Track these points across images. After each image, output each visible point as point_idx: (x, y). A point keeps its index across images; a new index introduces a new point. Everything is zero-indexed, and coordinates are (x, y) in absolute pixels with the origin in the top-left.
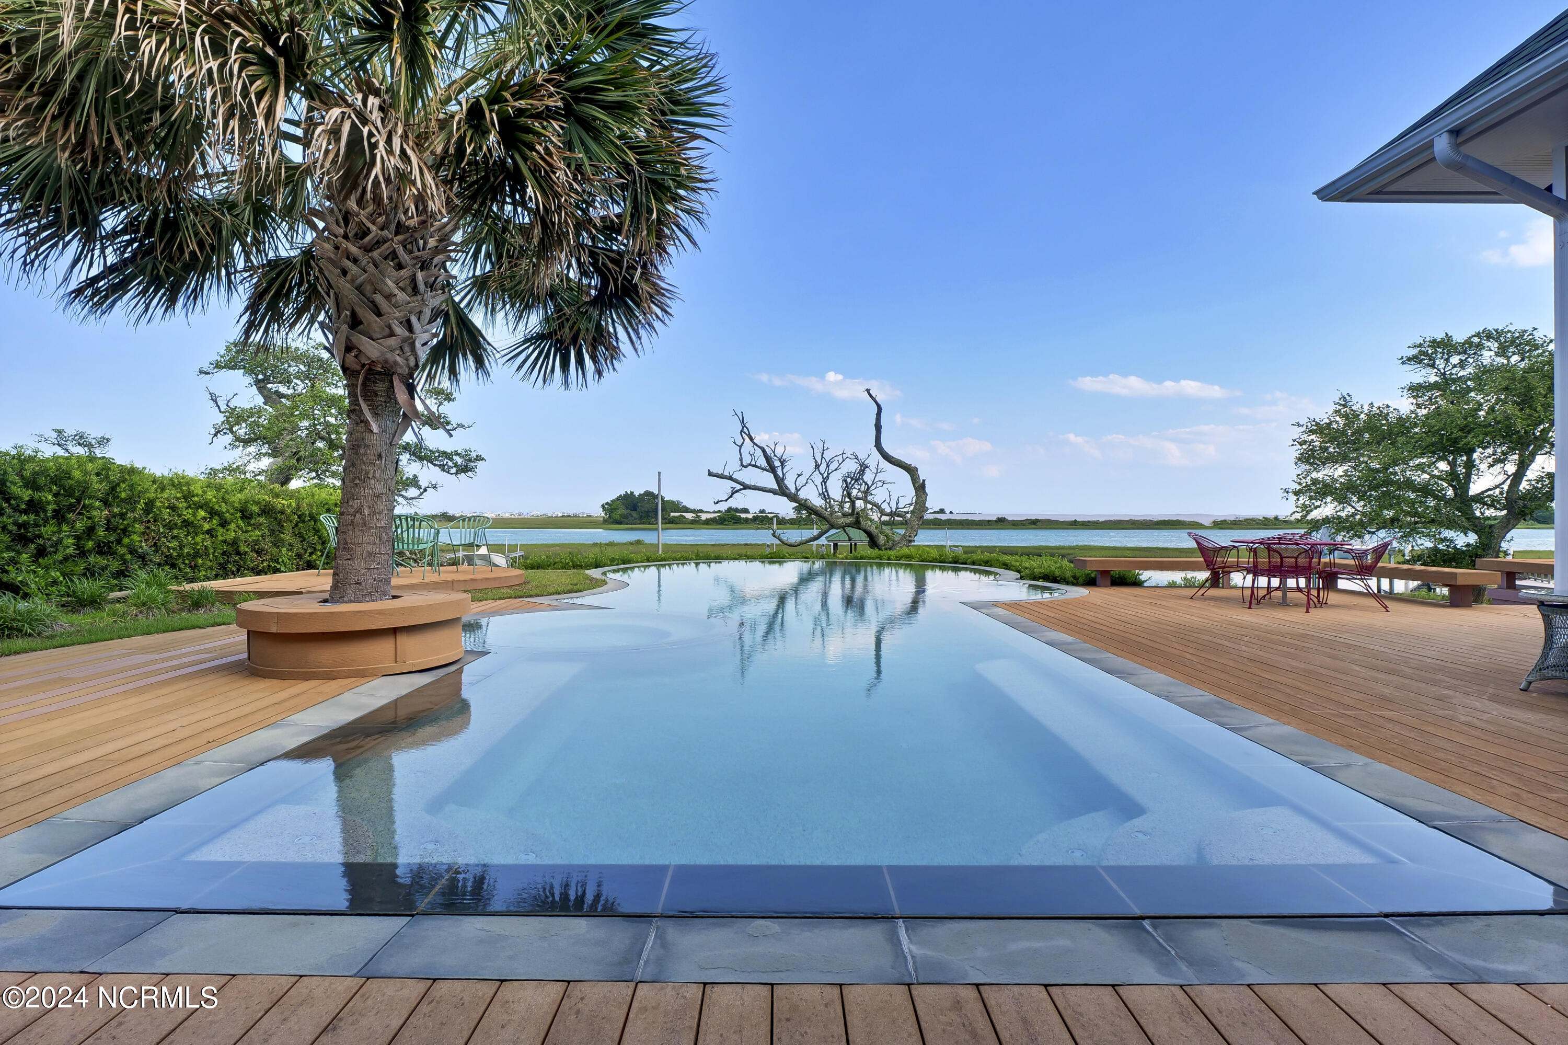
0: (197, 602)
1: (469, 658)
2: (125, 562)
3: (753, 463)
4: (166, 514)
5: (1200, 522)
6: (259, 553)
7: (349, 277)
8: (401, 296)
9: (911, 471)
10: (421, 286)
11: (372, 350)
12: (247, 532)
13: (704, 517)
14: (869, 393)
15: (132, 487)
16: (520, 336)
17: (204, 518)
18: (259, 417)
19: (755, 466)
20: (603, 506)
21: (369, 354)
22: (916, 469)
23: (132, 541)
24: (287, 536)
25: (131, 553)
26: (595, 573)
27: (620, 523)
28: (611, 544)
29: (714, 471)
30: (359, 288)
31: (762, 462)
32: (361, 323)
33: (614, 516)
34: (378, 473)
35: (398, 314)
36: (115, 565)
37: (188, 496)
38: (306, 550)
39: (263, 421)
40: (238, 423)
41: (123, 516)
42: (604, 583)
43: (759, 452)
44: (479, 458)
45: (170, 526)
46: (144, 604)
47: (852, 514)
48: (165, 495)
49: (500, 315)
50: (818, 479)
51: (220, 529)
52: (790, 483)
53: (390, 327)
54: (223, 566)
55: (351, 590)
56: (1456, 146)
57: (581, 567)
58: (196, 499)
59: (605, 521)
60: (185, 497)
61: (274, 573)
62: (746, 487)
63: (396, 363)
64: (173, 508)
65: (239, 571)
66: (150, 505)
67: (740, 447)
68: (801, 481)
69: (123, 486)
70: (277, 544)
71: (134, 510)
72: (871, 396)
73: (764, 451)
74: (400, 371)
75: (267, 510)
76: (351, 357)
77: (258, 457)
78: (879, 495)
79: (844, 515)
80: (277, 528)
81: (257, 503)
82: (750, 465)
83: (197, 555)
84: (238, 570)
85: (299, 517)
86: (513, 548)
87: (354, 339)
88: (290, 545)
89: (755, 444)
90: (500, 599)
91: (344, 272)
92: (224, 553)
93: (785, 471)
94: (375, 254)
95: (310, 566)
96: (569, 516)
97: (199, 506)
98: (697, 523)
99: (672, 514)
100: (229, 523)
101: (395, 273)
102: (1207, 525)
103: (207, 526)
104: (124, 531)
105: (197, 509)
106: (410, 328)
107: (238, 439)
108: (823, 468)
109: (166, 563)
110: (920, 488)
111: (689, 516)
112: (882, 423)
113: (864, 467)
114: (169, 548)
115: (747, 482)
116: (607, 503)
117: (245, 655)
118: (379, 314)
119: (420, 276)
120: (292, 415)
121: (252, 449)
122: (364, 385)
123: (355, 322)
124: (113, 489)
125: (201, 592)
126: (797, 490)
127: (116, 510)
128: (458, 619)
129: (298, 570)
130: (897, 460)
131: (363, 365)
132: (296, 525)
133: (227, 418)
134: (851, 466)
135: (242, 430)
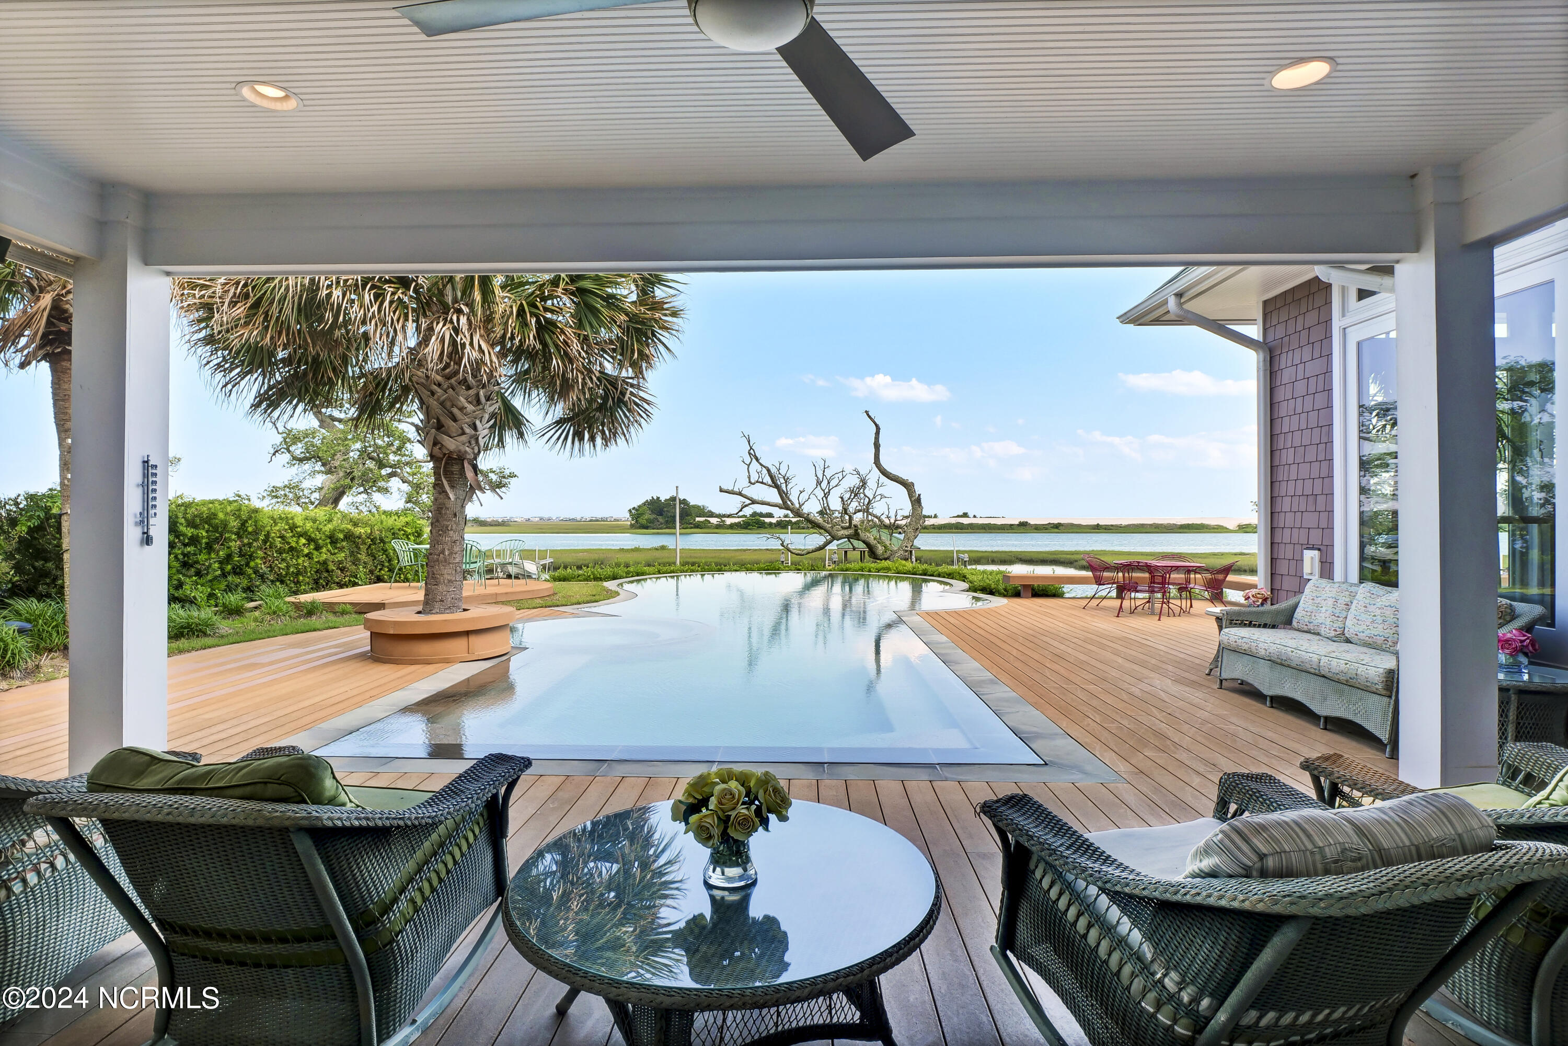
0: (310, 611)
1: (515, 651)
2: (251, 579)
3: (760, 480)
4: (278, 543)
5: (1225, 525)
6: (342, 570)
7: (436, 397)
8: (470, 407)
9: (908, 486)
10: (483, 399)
11: (451, 444)
12: (335, 554)
13: (729, 521)
14: (868, 415)
15: (256, 522)
16: (550, 419)
17: (304, 545)
18: (314, 438)
19: (762, 483)
20: (630, 511)
21: (448, 447)
22: (913, 484)
23: (257, 564)
24: (363, 557)
25: (255, 573)
26: (611, 585)
27: (647, 528)
28: (637, 550)
29: (725, 487)
30: (442, 404)
31: (767, 479)
32: (443, 426)
33: (640, 520)
34: (454, 528)
35: (467, 420)
36: (245, 583)
37: (293, 528)
38: (376, 567)
39: (317, 442)
40: (294, 443)
41: (250, 545)
42: (617, 594)
43: (765, 471)
44: (512, 475)
45: (280, 552)
46: (275, 613)
47: (850, 527)
48: (277, 528)
49: (534, 394)
50: (821, 494)
51: (315, 553)
52: (794, 497)
53: (462, 429)
54: (316, 582)
55: (437, 605)
56: (1180, 305)
57: (601, 579)
58: (299, 529)
59: (632, 526)
60: (290, 528)
61: (353, 586)
62: (754, 502)
63: (466, 452)
64: (282, 537)
65: (327, 586)
66: (267, 535)
67: (749, 466)
68: (804, 497)
69: (250, 522)
70: (356, 562)
71: (256, 540)
72: (869, 417)
73: (769, 471)
74: (468, 457)
75: (349, 536)
76: (436, 449)
77: (314, 473)
78: (878, 508)
79: (843, 528)
80: (355, 550)
81: (341, 531)
82: (757, 482)
83: (298, 573)
84: (327, 584)
85: (372, 540)
86: (543, 554)
87: (438, 438)
88: (365, 563)
89: (761, 464)
90: (534, 608)
91: (433, 393)
92: (317, 572)
93: (789, 487)
94: (453, 381)
95: (379, 580)
96: (597, 521)
97: (301, 535)
98: (721, 527)
99: (698, 519)
100: (321, 548)
101: (466, 392)
102: (1231, 528)
103: (306, 551)
104: (251, 556)
105: (299, 537)
106: (475, 428)
107: (294, 458)
108: (824, 484)
109: (278, 580)
110: (916, 502)
111: (714, 521)
112: (880, 442)
113: (864, 483)
114: (279, 568)
115: (755, 497)
116: (634, 508)
117: (369, 648)
118: (455, 420)
119: (482, 393)
120: (346, 439)
121: (307, 467)
122: (445, 467)
123: (440, 427)
124: (244, 523)
125: (313, 603)
126: (800, 506)
127: (246, 541)
128: (507, 625)
129: (370, 583)
130: (895, 476)
131: (445, 454)
132: (369, 547)
133: (285, 439)
134: (854, 481)
135: (298, 449)
